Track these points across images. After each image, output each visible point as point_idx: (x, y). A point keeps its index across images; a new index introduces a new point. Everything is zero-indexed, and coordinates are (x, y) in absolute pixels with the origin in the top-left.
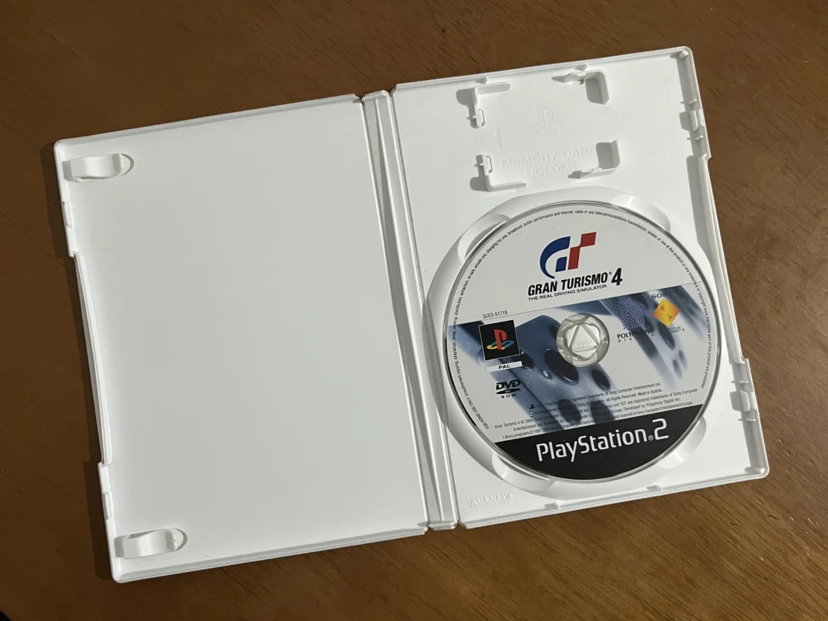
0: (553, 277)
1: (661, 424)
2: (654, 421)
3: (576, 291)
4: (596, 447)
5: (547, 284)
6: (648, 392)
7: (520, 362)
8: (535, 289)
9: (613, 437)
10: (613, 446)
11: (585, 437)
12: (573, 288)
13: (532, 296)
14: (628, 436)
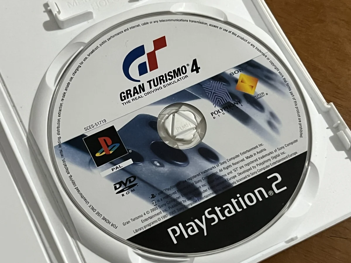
0: (139, 81)
1: (276, 178)
2: (268, 177)
3: (163, 87)
4: (224, 215)
5: (135, 88)
6: (255, 154)
7: (131, 160)
8: (125, 94)
9: (236, 202)
10: (239, 210)
11: (210, 209)
12: (159, 85)
13: (125, 101)
14: (250, 198)
